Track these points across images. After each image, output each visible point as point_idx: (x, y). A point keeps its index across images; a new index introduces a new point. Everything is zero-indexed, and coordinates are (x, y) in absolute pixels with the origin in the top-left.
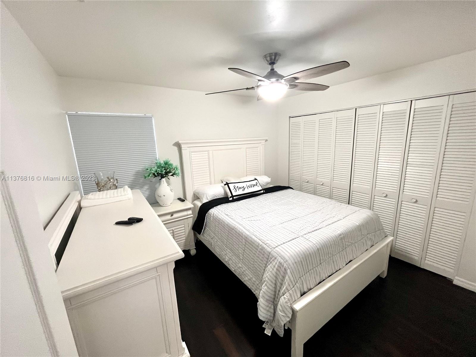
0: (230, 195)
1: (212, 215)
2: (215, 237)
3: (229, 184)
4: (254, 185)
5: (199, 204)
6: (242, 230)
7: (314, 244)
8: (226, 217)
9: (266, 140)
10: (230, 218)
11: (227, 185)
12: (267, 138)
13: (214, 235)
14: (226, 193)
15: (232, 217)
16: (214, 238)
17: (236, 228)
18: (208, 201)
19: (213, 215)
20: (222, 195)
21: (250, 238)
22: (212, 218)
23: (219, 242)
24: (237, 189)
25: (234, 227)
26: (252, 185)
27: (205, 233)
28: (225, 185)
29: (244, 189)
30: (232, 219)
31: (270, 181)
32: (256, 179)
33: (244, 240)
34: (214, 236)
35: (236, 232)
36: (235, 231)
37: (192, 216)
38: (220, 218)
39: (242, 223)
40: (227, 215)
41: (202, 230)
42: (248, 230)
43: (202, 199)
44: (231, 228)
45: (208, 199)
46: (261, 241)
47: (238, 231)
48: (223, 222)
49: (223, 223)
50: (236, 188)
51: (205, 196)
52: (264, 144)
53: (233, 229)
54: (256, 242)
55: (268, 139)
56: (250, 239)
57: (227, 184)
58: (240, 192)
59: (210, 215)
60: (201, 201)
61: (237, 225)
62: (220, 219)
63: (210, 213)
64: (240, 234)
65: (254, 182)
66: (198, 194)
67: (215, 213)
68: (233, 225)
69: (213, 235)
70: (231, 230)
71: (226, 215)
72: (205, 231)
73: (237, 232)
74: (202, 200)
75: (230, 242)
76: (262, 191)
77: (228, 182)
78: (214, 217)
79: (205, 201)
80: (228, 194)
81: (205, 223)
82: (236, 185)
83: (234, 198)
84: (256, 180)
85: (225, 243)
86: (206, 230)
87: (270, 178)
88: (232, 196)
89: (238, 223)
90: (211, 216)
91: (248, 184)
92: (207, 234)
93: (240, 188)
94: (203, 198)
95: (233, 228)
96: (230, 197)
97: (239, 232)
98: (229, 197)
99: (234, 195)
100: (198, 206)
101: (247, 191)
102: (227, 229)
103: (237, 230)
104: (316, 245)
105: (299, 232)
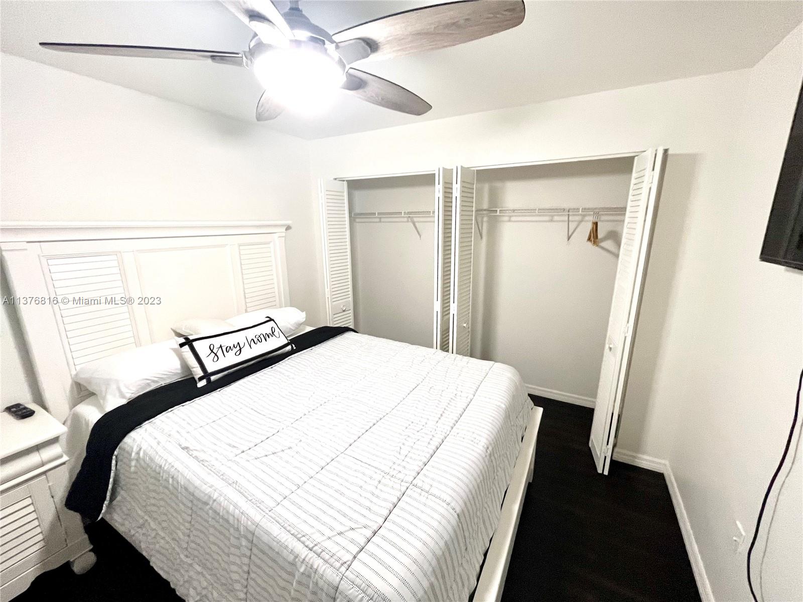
0: (198, 373)
1: (133, 454)
2: (149, 524)
3: (194, 343)
4: (267, 336)
5: (92, 414)
6: (236, 506)
7: (448, 504)
8: (183, 455)
9: (288, 228)
10: (196, 458)
11: (187, 348)
12: (289, 222)
13: (146, 517)
14: (186, 367)
15: (202, 456)
16: (146, 524)
17: (215, 501)
18: (124, 402)
19: (138, 453)
20: (176, 374)
21: (266, 536)
22: (133, 463)
23: (163, 538)
24: (220, 353)
25: (210, 497)
26: (262, 336)
27: (118, 510)
28: (182, 345)
29: (240, 350)
30: (202, 461)
31: (304, 320)
32: (271, 320)
33: (244, 542)
34: (147, 520)
35: (215, 512)
36: (211, 508)
37: (65, 458)
38: (162, 463)
39: (235, 477)
40: (186, 448)
41: (103, 503)
42: (257, 503)
43: (104, 398)
44: (198, 500)
45: (123, 397)
46: (303, 543)
47: (224, 509)
48: (173, 478)
49: (171, 481)
50: (215, 351)
51: (113, 387)
52: (284, 234)
53: (206, 504)
54: (286, 547)
55: (291, 225)
56: (265, 538)
57: (189, 342)
58: (231, 359)
59: (128, 452)
60: (100, 407)
61: (219, 484)
62: (160, 467)
63: (128, 449)
64: (231, 519)
65: (266, 329)
66: (90, 383)
67: (144, 448)
68: (204, 488)
69: (143, 518)
70: (200, 505)
71: (183, 449)
72: (115, 502)
73: (219, 514)
74: (101, 401)
75: (198, 541)
76: (289, 348)
77: (191, 338)
78: (142, 463)
79: (113, 402)
80: (192, 370)
81: (111, 480)
82: (217, 342)
83: (213, 378)
84: (272, 322)
85: (185, 546)
86: (119, 498)
87: (304, 313)
88: (207, 375)
89: (223, 477)
90: (131, 455)
91: (251, 334)
92: (123, 512)
93: (229, 349)
94: (105, 396)
95: (205, 499)
96: (201, 379)
97: (228, 512)
98: (197, 377)
99: (210, 370)
100: (87, 424)
101: (248, 353)
102: (184, 500)
103: (220, 505)
104: (452, 504)
105: (400, 468)
